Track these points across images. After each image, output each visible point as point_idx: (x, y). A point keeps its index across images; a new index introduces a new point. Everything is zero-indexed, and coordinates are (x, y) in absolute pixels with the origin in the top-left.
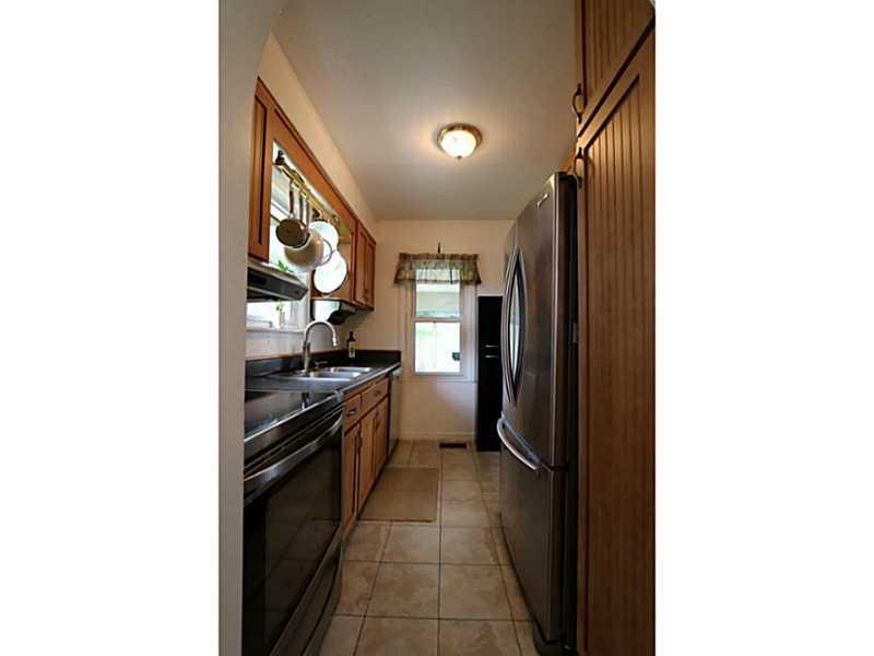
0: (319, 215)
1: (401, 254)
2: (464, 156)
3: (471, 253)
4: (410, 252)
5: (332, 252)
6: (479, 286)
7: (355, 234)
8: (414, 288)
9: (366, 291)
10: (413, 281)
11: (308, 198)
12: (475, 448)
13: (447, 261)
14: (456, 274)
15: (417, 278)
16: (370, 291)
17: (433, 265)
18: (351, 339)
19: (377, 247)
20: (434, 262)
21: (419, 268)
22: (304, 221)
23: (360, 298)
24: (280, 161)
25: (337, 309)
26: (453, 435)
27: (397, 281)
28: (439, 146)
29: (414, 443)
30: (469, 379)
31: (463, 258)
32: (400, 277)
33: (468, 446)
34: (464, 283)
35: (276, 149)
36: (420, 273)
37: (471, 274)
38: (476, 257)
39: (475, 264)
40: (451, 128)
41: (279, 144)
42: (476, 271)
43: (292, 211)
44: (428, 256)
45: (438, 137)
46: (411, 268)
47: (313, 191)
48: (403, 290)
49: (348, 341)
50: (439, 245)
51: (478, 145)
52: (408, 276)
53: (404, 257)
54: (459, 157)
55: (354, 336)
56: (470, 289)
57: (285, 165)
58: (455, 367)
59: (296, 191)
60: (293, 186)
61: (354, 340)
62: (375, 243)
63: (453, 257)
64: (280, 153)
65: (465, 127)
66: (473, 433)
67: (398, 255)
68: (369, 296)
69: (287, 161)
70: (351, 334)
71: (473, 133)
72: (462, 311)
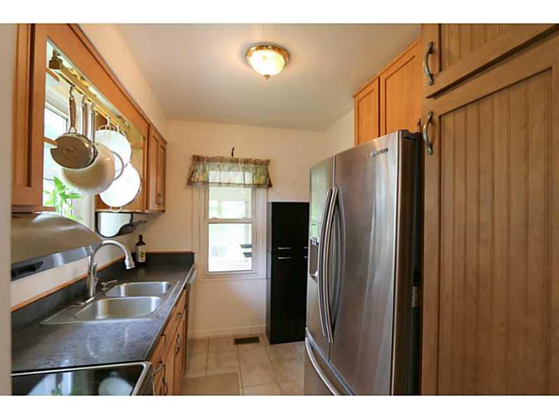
0: (106, 122)
1: (194, 157)
2: (271, 75)
3: (262, 157)
4: (204, 156)
5: (123, 167)
6: (270, 189)
7: (148, 139)
8: (207, 191)
9: (158, 196)
10: (206, 183)
11: (92, 106)
12: (267, 341)
13: (239, 164)
14: (249, 178)
15: (210, 181)
16: (162, 196)
17: (227, 169)
18: (141, 243)
19: (168, 148)
20: (227, 165)
21: (213, 170)
22: (89, 137)
23: (153, 206)
24: (55, 63)
25: (128, 222)
26: (245, 330)
27: (190, 183)
28: (247, 63)
29: (209, 341)
30: (260, 277)
31: (255, 162)
32: (193, 180)
33: (261, 339)
34: (256, 186)
35: (50, 49)
36: (214, 175)
37: (263, 178)
38: (268, 162)
39: (267, 169)
40: (261, 47)
41: (53, 42)
42: (268, 175)
43: (73, 124)
44: (222, 160)
45: (247, 54)
46: (204, 171)
47: (100, 97)
48: (196, 192)
49: (138, 245)
50: (233, 149)
51: (285, 65)
52: (201, 178)
53: (197, 159)
54: (267, 76)
55: (143, 240)
56: (262, 192)
57: (63, 68)
58: (247, 264)
59: (78, 98)
60: (75, 92)
61: (144, 244)
62: (165, 143)
63: (246, 162)
64: (54, 53)
65: (276, 48)
66: (265, 325)
67: (191, 156)
68: (161, 200)
69: (66, 63)
70: (141, 237)
71: (282, 54)
72: (254, 212)
